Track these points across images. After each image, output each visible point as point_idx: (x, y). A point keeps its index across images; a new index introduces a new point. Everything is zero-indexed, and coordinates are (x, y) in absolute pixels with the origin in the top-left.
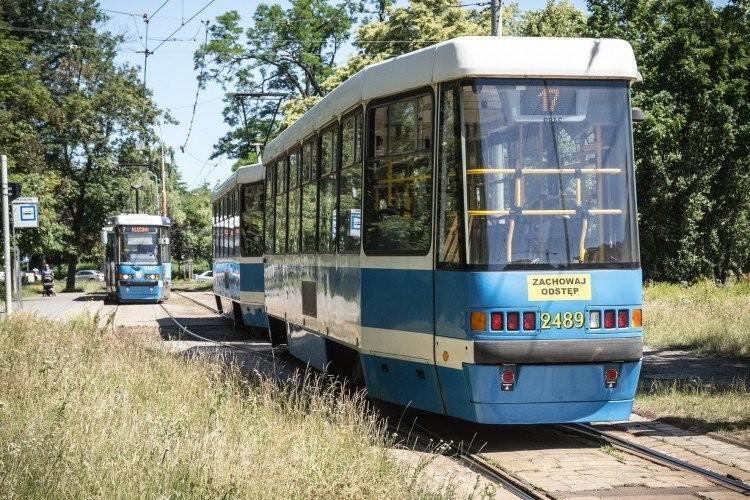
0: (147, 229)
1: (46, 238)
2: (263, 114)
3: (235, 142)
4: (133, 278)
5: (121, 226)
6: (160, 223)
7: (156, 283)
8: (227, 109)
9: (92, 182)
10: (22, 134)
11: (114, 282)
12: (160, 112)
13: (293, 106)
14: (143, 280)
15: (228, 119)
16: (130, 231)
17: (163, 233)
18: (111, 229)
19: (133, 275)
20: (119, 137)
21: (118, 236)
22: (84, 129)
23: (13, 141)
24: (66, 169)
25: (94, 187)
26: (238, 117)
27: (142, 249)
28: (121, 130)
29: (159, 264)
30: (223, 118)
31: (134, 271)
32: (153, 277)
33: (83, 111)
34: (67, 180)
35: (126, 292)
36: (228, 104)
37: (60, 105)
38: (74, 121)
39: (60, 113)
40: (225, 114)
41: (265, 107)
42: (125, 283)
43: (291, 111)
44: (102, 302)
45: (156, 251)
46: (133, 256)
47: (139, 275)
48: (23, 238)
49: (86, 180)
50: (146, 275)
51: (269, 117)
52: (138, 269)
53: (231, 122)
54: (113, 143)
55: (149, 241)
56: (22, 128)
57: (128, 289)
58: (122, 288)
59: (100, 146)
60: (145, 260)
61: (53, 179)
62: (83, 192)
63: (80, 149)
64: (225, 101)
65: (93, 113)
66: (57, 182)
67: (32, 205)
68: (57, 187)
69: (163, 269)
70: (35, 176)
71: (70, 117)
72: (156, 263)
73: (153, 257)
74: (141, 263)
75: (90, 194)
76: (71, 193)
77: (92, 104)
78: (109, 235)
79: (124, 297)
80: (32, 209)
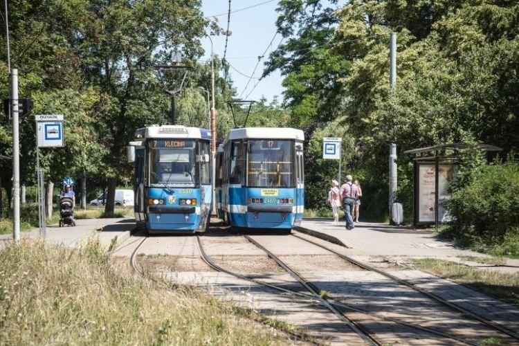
0: (182, 144)
1: (79, 159)
2: (319, 24)
3: (288, 55)
4: (164, 203)
5: (152, 139)
6: (199, 136)
7: (193, 210)
8: (281, 19)
9: (134, 98)
10: (55, 47)
11: (142, 209)
12: (206, 24)
13: (351, 11)
14: (177, 206)
15: (281, 29)
16: (164, 146)
17: (203, 149)
18: (139, 143)
19: (165, 200)
20: (163, 50)
21: (148, 152)
22: (126, 40)
23: (44, 54)
24: (107, 85)
25: (134, 104)
26: (293, 27)
27: (177, 168)
28: (165, 42)
29: (197, 186)
30: (277, 28)
31: (165, 195)
32: (188, 202)
33: (125, 21)
34: (106, 96)
35: (157, 221)
36: (282, 13)
37: (101, 16)
38: (115, 33)
39: (99, 25)
40: (279, 24)
41: (321, 15)
42: (155, 210)
43: (347, 17)
44: (128, 233)
45: (193, 171)
46: (165, 177)
47: (172, 200)
48: (54, 159)
49: (128, 96)
50: (180, 200)
51: (326, 25)
52: (171, 193)
53: (285, 32)
54: (156, 56)
55: (184, 158)
56: (55, 41)
57: (158, 217)
58: (151, 216)
59: (143, 60)
60: (181, 182)
61: (91, 95)
62: (124, 110)
63: (122, 63)
64: (278, 10)
65: (135, 23)
66: (95, 99)
67: (57, 123)
68: (96, 104)
69: (201, 192)
70: (70, 92)
71: (111, 28)
72: (193, 185)
73: (190, 178)
74: (175, 185)
75: (130, 112)
76: (110, 110)
77: (134, 14)
78: (138, 151)
79: (153, 226)
80: (57, 128)
